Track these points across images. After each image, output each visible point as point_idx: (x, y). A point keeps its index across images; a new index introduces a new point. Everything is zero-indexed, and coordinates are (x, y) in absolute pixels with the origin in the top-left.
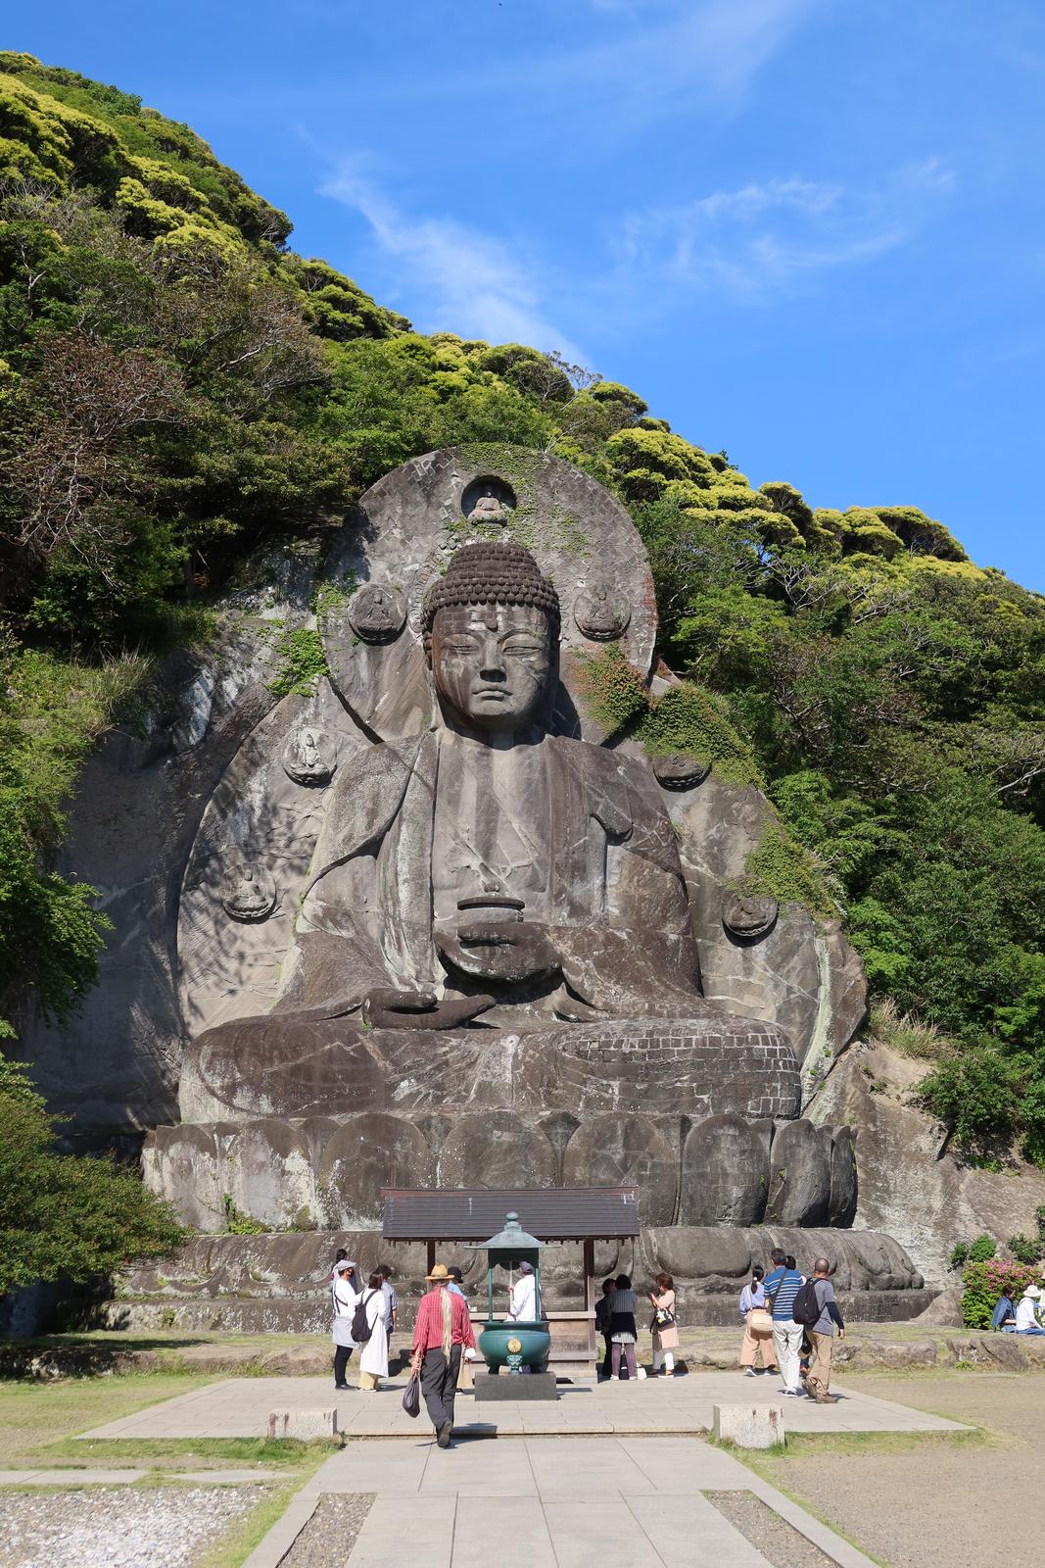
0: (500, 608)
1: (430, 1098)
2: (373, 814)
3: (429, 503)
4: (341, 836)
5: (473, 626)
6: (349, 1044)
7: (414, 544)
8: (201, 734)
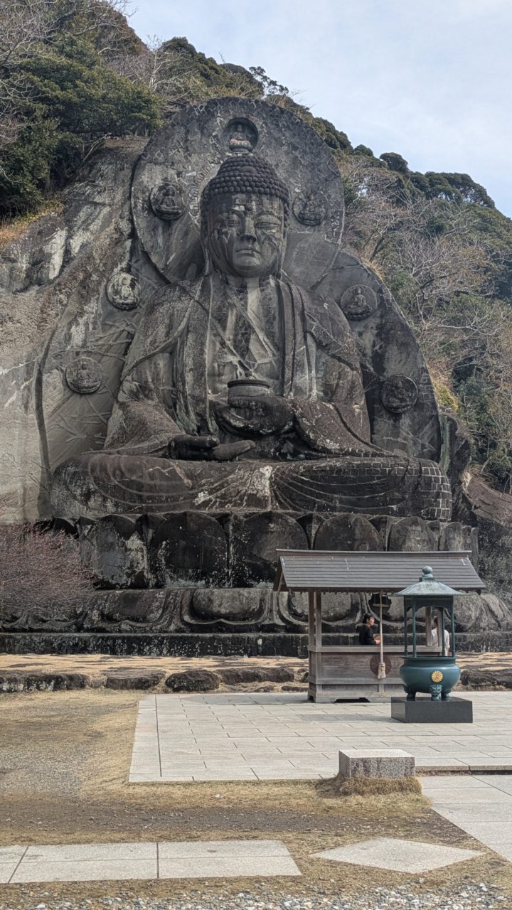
1: (217, 504)
3: (202, 133)
4: (149, 341)
5: (237, 208)
6: (164, 468)
7: (194, 158)
8: (57, 273)
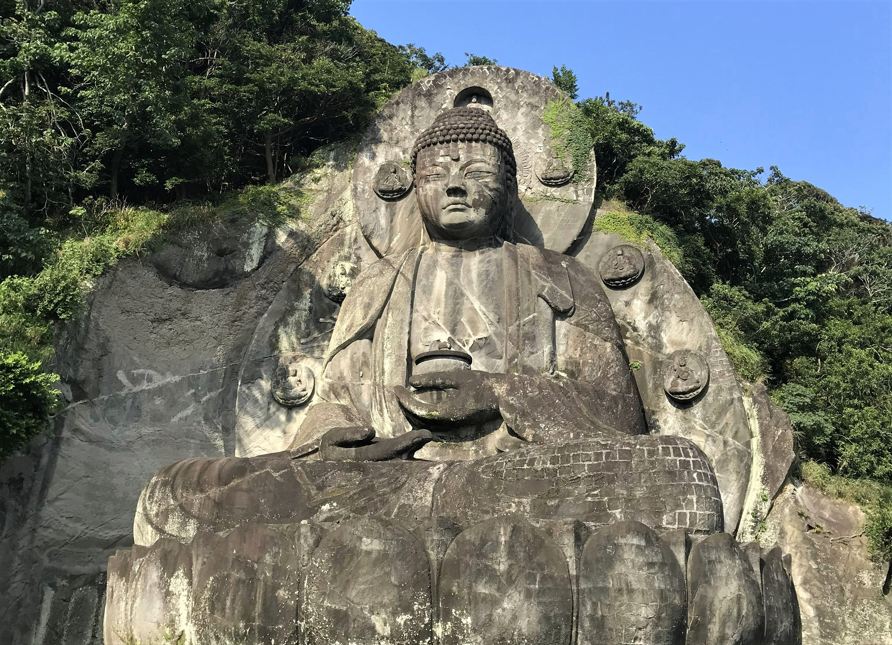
0: (460, 145)
2: (368, 307)
3: (431, 107)
4: (345, 326)
5: (441, 160)
6: (276, 470)
8: (255, 264)
